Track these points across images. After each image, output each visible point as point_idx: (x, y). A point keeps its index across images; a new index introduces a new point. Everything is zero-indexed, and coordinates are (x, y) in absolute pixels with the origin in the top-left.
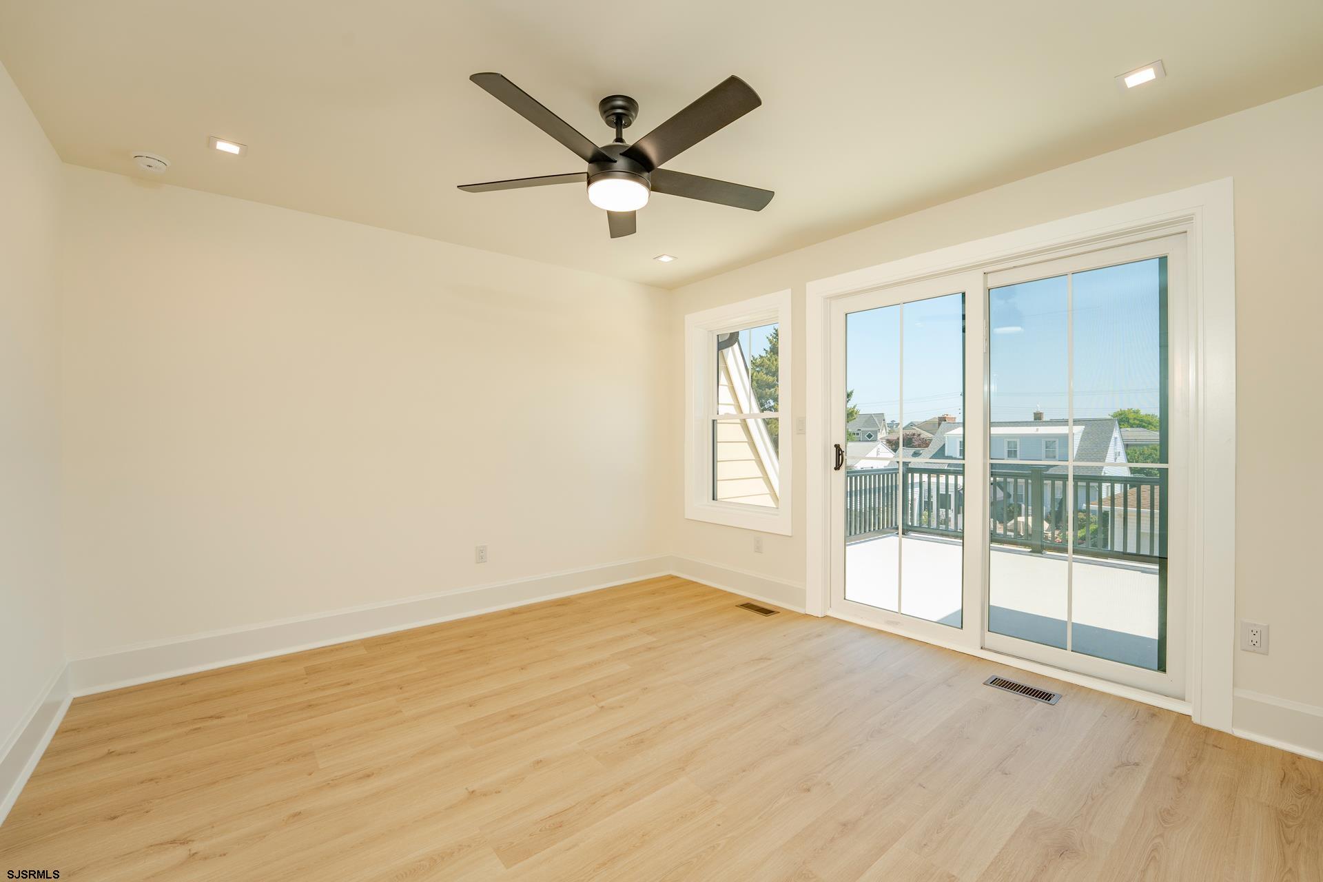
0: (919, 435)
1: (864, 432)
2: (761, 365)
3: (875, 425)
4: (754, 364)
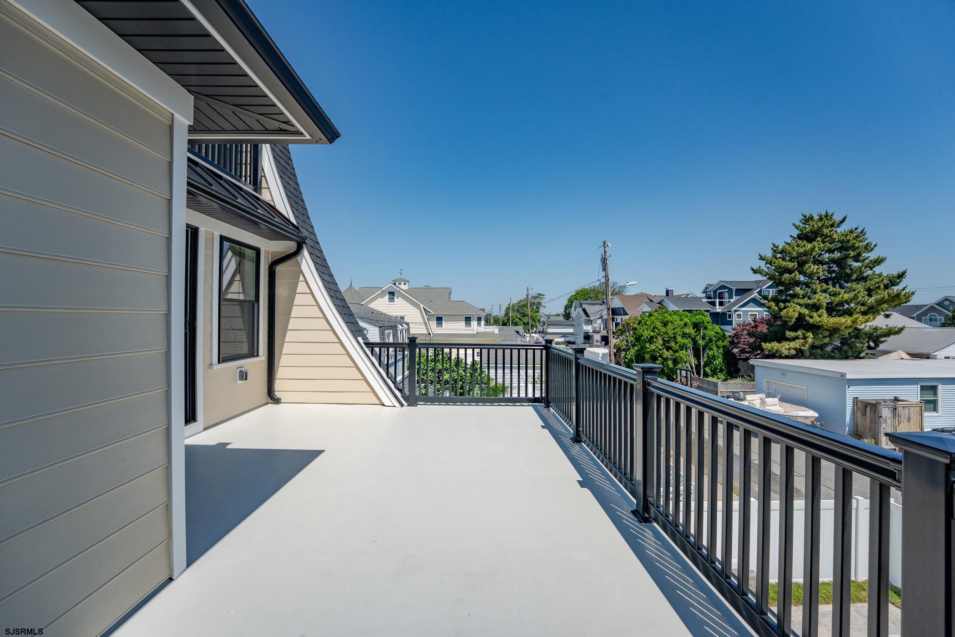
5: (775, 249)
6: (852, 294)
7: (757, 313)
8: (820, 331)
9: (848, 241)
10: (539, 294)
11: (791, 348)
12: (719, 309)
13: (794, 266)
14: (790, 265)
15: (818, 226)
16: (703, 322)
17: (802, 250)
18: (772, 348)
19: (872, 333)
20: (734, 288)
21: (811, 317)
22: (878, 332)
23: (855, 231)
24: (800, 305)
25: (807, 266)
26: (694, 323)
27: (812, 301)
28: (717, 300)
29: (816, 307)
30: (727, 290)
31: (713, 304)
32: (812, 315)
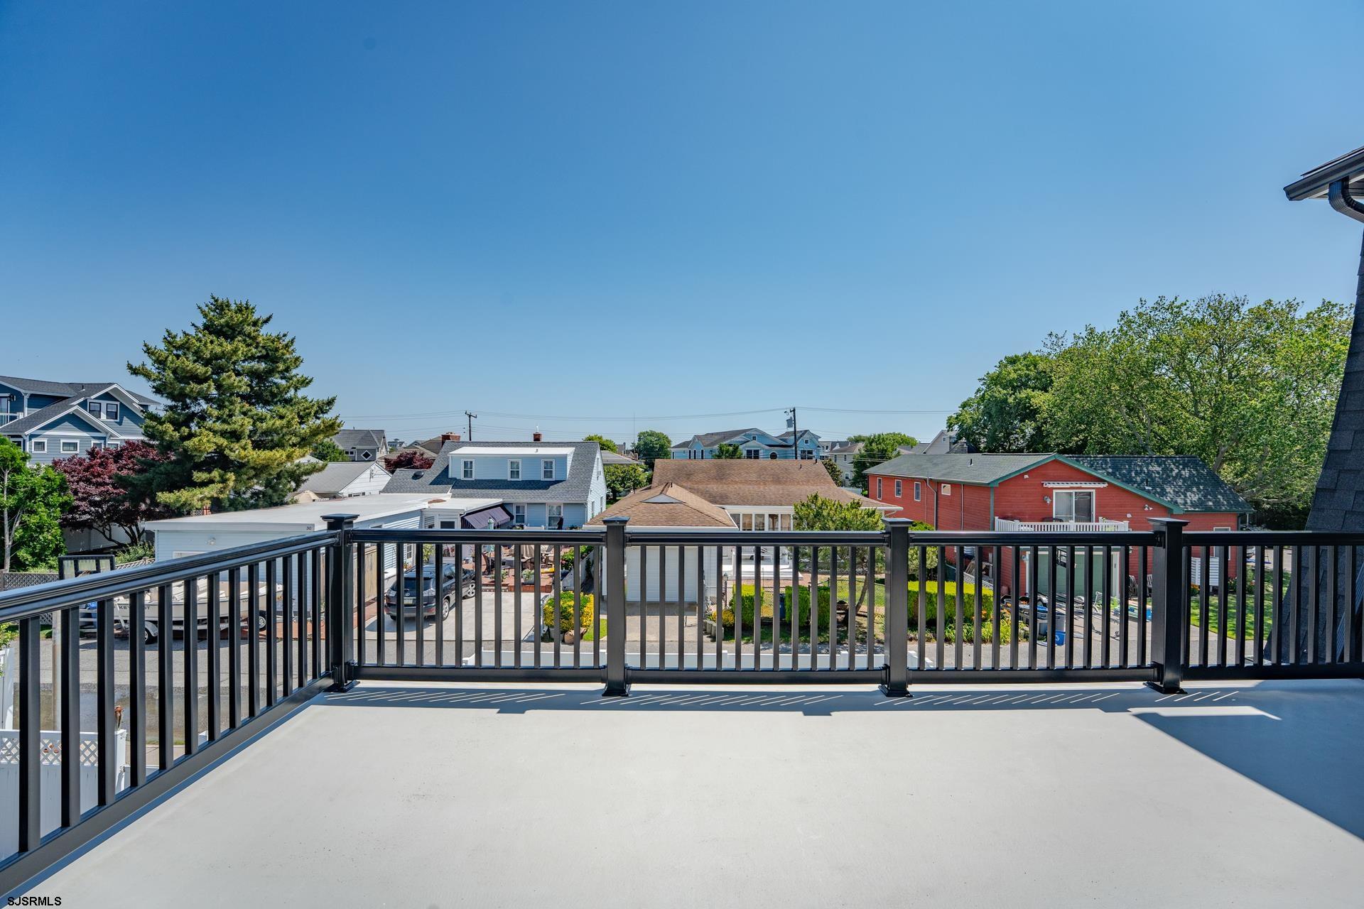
0: (422, 455)
1: (360, 451)
2: (185, 347)
3: (373, 442)
4: (169, 342)
5: (170, 340)
6: (284, 421)
7: (78, 439)
8: (244, 470)
9: (277, 350)
11: (205, 497)
13: (207, 372)
14: (200, 369)
15: (238, 320)
17: (218, 350)
18: (177, 500)
19: (295, 471)
20: (25, 394)
21: (231, 450)
22: (302, 470)
23: (284, 338)
24: (215, 432)
25: (225, 375)
27: (233, 426)
29: (235, 436)
32: (232, 446)
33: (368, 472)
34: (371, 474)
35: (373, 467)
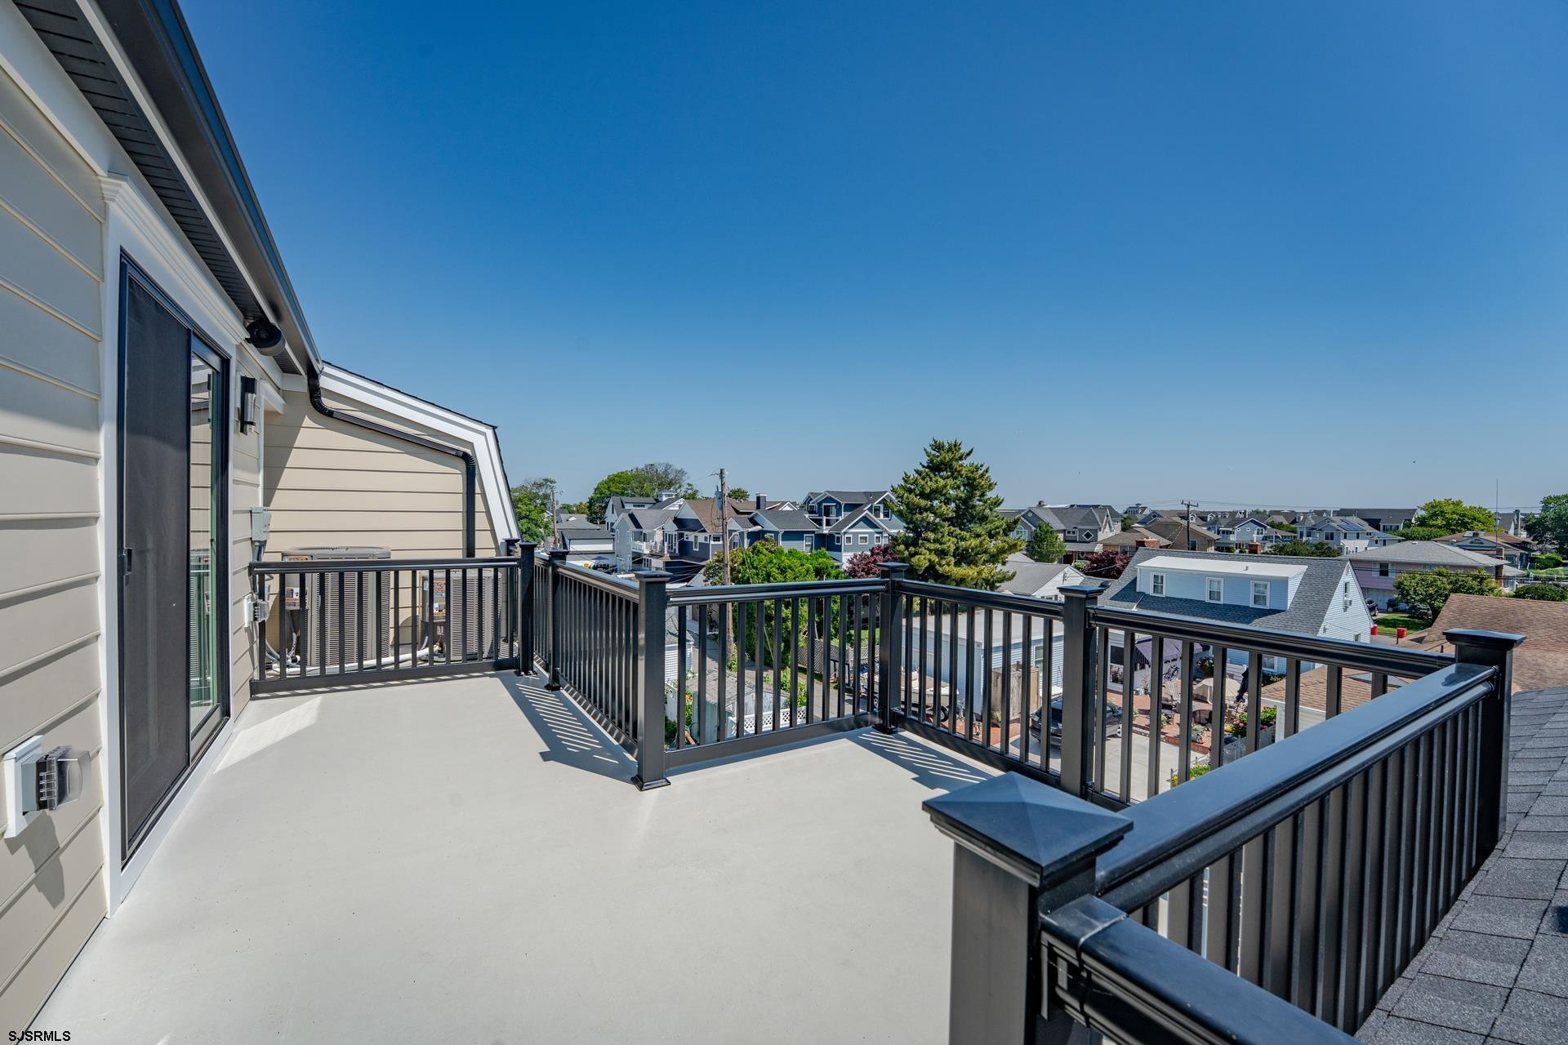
1: (1081, 531)
3: (1094, 521)
5: (906, 478)
6: (979, 540)
7: (867, 536)
8: (949, 582)
9: (975, 478)
10: (546, 480)
12: (826, 530)
13: (925, 503)
15: (949, 457)
16: (827, 568)
19: (989, 579)
20: (843, 503)
22: (995, 578)
23: (981, 468)
24: (930, 551)
26: (817, 568)
27: (942, 546)
28: (825, 518)
29: (944, 554)
30: (834, 504)
31: (819, 522)
32: (941, 562)
33: (1062, 574)
34: (1064, 577)
35: (1066, 570)
